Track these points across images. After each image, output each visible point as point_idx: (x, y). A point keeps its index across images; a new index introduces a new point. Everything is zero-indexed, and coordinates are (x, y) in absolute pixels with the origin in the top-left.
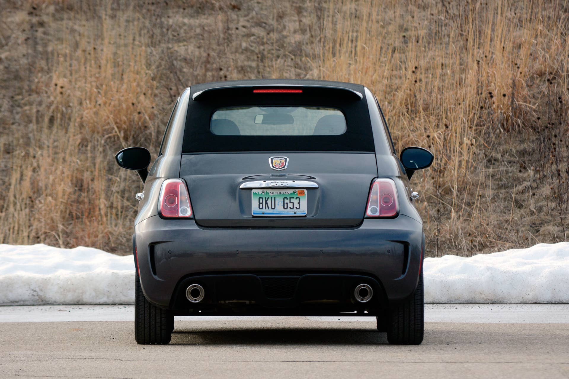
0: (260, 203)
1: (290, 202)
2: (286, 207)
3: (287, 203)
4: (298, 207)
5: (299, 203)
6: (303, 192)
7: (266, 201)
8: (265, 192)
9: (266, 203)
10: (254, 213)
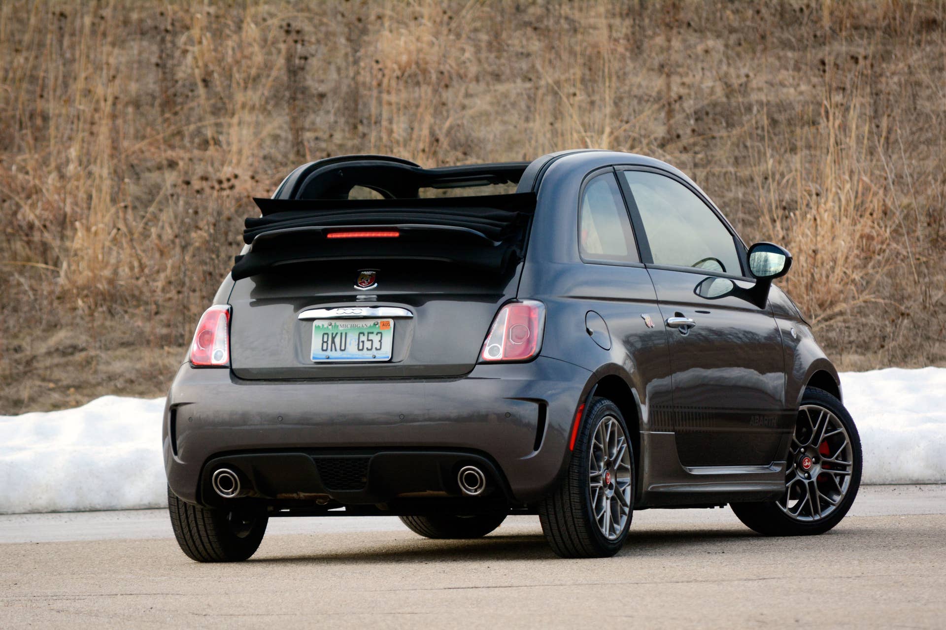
0: (324, 342)
1: (368, 340)
2: (361, 347)
3: (363, 342)
4: (379, 348)
5: (380, 341)
6: (388, 324)
7: (333, 338)
8: (333, 324)
9: (333, 342)
10: (314, 358)
